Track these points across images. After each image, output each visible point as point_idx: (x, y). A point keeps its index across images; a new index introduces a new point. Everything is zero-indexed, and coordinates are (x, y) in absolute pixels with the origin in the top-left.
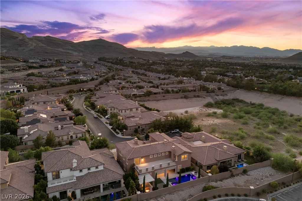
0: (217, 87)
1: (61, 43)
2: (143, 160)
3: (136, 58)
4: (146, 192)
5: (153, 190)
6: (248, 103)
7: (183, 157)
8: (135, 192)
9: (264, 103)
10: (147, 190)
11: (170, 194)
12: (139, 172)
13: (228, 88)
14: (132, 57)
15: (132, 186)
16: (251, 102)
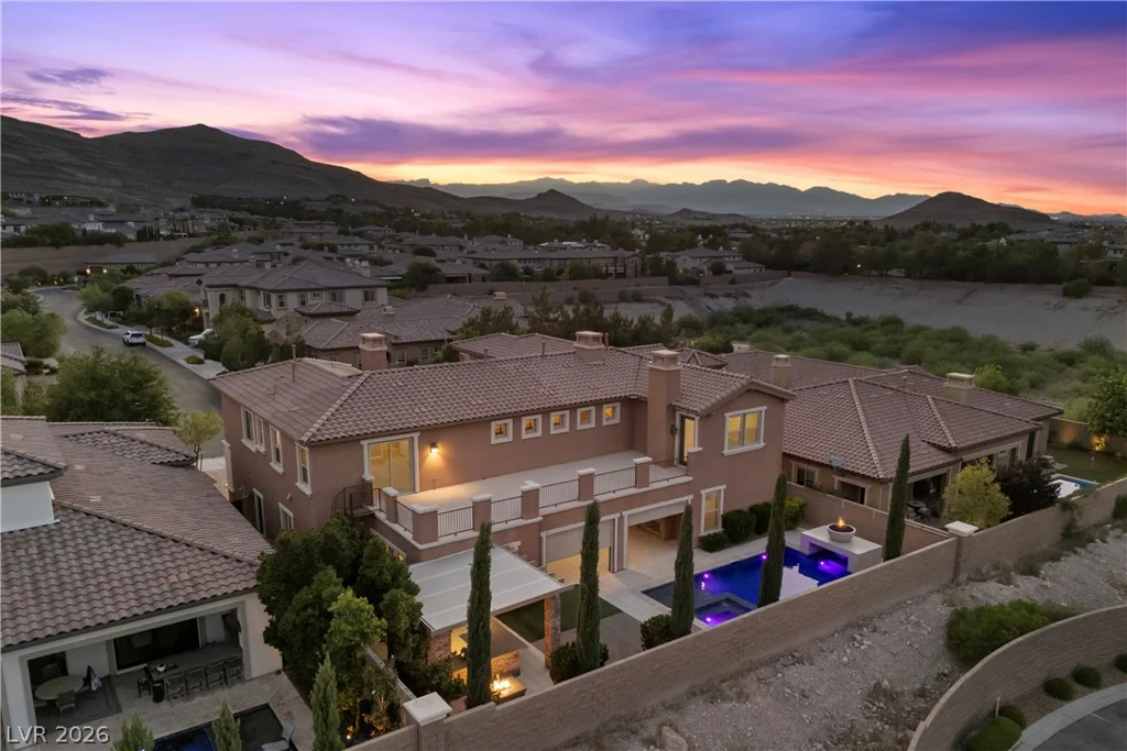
0: (709, 265)
1: (18, 134)
2: (435, 456)
3: (357, 201)
4: (499, 701)
5: (557, 677)
6: (836, 320)
7: (733, 423)
8: (382, 704)
9: (901, 316)
10: (504, 675)
11: (711, 692)
12: (408, 536)
13: (751, 269)
14: (337, 196)
15: (351, 650)
16: (849, 315)
